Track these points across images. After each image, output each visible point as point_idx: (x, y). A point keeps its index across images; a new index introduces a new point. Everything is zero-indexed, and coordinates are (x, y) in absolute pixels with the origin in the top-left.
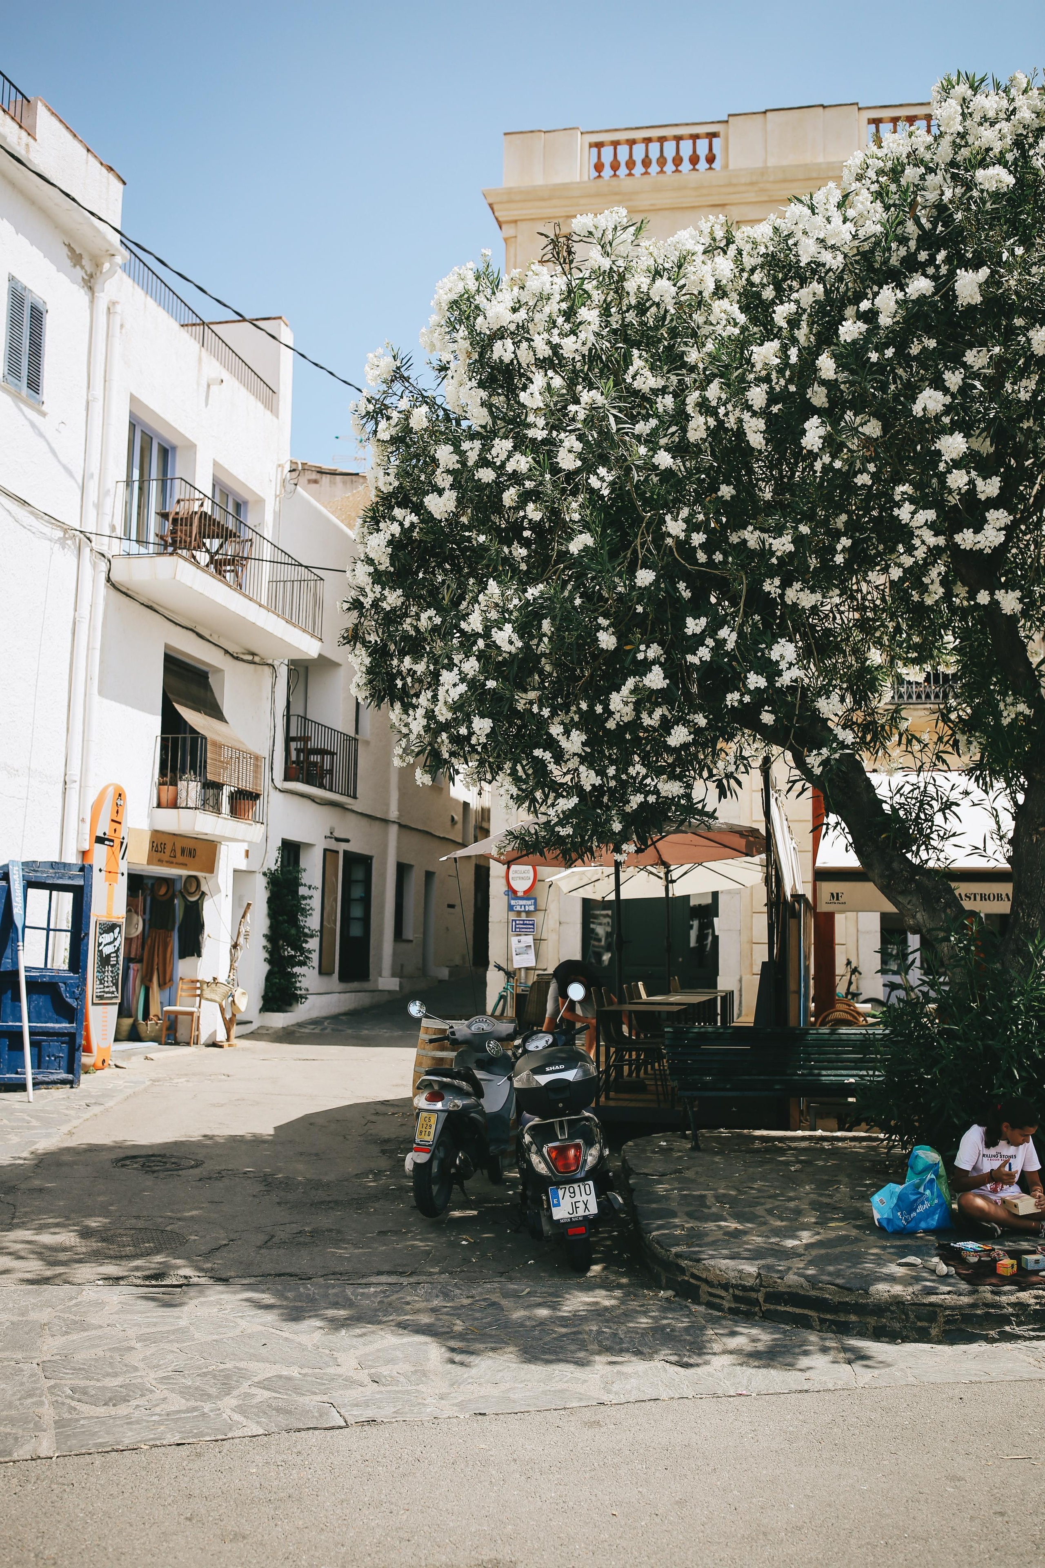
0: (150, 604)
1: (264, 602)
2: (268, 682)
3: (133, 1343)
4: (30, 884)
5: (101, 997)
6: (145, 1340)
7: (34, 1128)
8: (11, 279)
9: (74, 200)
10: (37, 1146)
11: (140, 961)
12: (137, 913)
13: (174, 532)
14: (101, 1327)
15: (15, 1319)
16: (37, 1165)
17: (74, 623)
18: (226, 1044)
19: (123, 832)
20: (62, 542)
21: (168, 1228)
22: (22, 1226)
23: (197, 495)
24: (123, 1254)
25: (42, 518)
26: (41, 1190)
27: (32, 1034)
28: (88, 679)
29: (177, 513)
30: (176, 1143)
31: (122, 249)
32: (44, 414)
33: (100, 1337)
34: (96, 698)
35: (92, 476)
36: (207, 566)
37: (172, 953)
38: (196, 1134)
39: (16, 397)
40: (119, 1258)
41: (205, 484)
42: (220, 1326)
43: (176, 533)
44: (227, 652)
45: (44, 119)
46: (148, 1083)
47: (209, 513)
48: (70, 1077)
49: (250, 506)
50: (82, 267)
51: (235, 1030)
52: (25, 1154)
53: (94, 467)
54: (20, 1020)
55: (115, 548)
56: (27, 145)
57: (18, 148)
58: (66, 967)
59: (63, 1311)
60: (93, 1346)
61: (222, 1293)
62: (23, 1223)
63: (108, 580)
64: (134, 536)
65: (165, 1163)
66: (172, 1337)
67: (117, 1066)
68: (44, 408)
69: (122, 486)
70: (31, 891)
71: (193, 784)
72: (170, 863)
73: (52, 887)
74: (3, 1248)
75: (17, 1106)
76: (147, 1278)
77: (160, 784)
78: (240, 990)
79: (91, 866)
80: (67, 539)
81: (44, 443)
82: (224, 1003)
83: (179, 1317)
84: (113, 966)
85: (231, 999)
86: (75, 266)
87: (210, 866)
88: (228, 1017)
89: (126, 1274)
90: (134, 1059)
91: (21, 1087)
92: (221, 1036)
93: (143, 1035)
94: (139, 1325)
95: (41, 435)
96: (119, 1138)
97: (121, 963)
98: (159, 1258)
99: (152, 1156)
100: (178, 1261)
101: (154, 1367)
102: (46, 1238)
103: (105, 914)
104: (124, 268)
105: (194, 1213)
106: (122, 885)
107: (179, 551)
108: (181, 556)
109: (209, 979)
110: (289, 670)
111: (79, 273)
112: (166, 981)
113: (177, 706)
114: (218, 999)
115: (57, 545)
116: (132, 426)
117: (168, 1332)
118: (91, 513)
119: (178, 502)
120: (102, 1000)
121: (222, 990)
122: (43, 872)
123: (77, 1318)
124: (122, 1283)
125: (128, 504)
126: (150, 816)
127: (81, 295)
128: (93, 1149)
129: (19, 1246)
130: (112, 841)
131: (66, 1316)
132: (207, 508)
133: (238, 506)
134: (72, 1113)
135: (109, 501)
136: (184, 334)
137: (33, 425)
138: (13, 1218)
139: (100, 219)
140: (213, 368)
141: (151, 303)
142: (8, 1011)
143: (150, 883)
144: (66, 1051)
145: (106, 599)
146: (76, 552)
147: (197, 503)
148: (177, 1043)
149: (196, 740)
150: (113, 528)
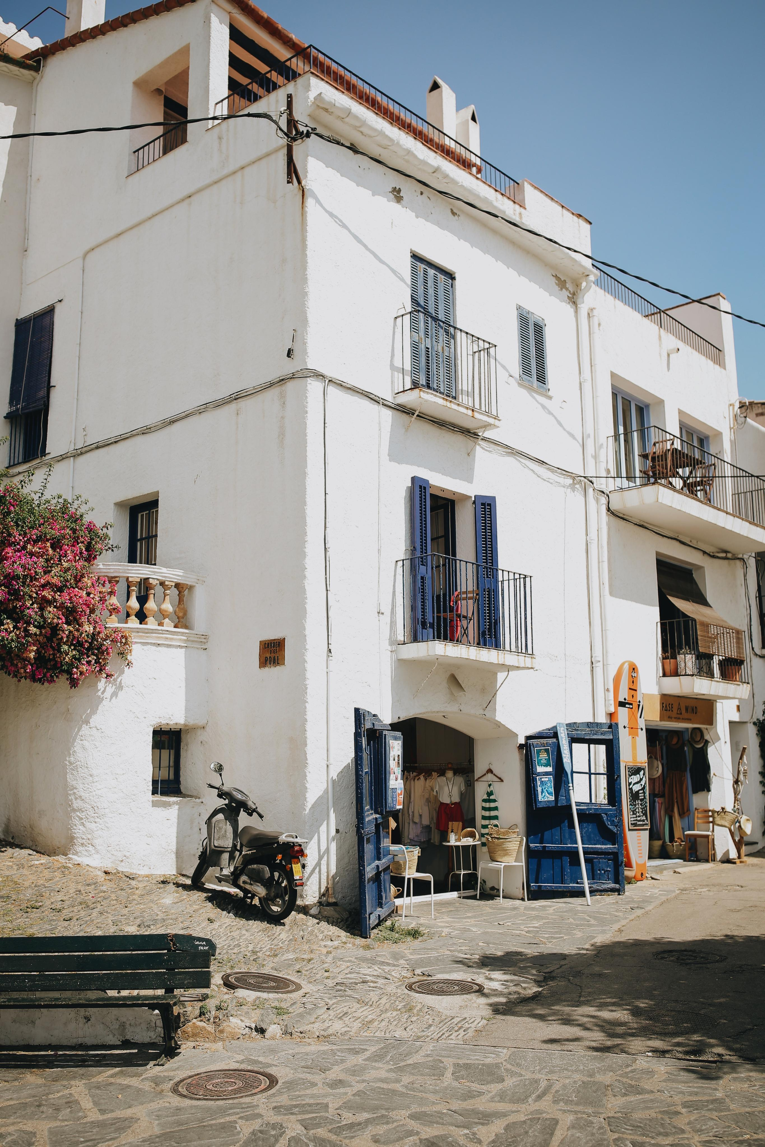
0: (642, 523)
1: (730, 510)
2: (740, 573)
3: (679, 1108)
4: (574, 740)
5: (635, 825)
6: (688, 1107)
7: (590, 926)
8: (519, 308)
9: (555, 242)
10: (595, 940)
11: (663, 796)
12: (656, 759)
13: (653, 467)
14: (652, 1092)
15: (586, 1079)
16: (596, 955)
17: (587, 544)
18: (738, 861)
19: (639, 698)
20: (572, 486)
21: (702, 1012)
22: (587, 1003)
23: (668, 437)
24: (667, 1031)
25: (556, 472)
26: (600, 975)
27: (585, 853)
28: (601, 584)
29: (654, 453)
30: (703, 941)
31: (594, 270)
32: (550, 398)
33: (652, 1101)
34: (608, 598)
35: (589, 436)
36: (682, 489)
37: (687, 789)
38: (719, 934)
39: (530, 389)
40: (663, 1035)
41: (673, 427)
42: (751, 1101)
43: (655, 467)
44: (704, 553)
45: (530, 193)
46: (678, 892)
47: (679, 448)
48: (617, 886)
49: (711, 440)
50: (567, 289)
51: (744, 849)
52: (587, 946)
53: (590, 430)
54: (576, 843)
55: (611, 485)
56: (520, 214)
57: (514, 217)
58: (606, 802)
59: (621, 1076)
60: (648, 1108)
61: (751, 1071)
62: (588, 1001)
63: (609, 509)
64: (624, 474)
65: (695, 957)
66: (711, 1107)
67: (653, 878)
68: (550, 393)
69: (611, 440)
70: (574, 745)
71: (688, 657)
72: (678, 719)
73: (590, 742)
74: (574, 1020)
75: (579, 908)
76: (687, 1053)
77: (663, 659)
78: (744, 817)
79: (617, 724)
80: (576, 484)
81: (553, 418)
82: (732, 828)
83: (716, 1089)
84: (642, 800)
85: (738, 824)
86: (561, 289)
87: (710, 719)
88: (737, 839)
89: (670, 1048)
90: (665, 873)
91: (581, 894)
92: (733, 854)
93: (671, 854)
94: (682, 1093)
95: (550, 413)
96: (659, 936)
97: (648, 797)
98: (696, 1037)
99: (685, 951)
100: (711, 1041)
101: (698, 1131)
102: (606, 1014)
103: (631, 760)
104: (597, 283)
105: (722, 1000)
106: (642, 738)
107: (659, 481)
108: (661, 484)
109: (718, 809)
110: (757, 562)
111: (565, 293)
112: (685, 811)
113: (669, 597)
114: (727, 824)
115: (569, 490)
116: (615, 395)
117: (707, 1101)
118: (591, 462)
119: (655, 444)
120: (635, 826)
121: (730, 817)
122: (582, 730)
123: (633, 1083)
124: (667, 1056)
125: (617, 453)
126: (659, 683)
127: (569, 309)
128: (638, 944)
129: (585, 1020)
130: (631, 704)
131: (625, 1080)
132: (677, 445)
133: (701, 441)
134: (620, 914)
135: (603, 452)
136: (645, 320)
137: (544, 407)
138: (580, 997)
139: (575, 251)
140: (671, 341)
141: (619, 303)
142: (567, 836)
143: (664, 735)
144: (612, 866)
145: (608, 524)
146: (583, 493)
147: (669, 443)
148: (698, 860)
149: (688, 622)
150: (608, 471)
